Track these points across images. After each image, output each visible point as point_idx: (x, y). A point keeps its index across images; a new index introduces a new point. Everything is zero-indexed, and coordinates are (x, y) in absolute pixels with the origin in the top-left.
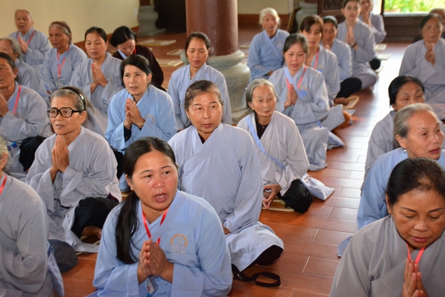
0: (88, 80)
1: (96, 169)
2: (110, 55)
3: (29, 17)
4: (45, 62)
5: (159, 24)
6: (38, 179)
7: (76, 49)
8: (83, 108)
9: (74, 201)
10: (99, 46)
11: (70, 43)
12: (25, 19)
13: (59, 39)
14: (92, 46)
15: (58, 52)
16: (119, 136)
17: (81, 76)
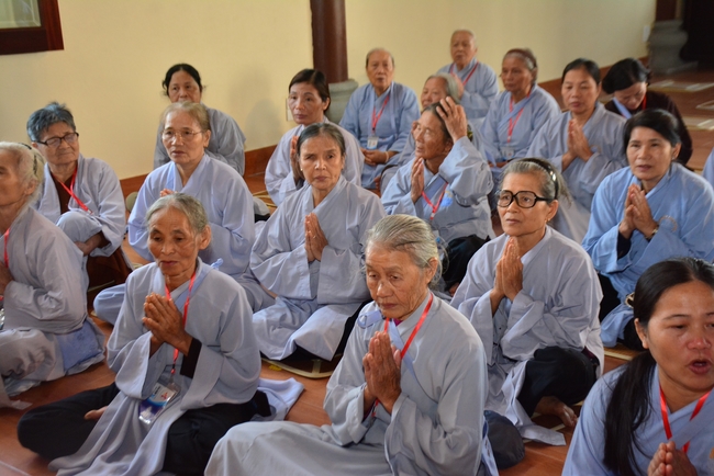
0: (558, 148)
1: (565, 300)
2: (601, 107)
3: (471, 42)
4: (489, 114)
5: (686, 54)
6: (471, 307)
7: (541, 95)
8: (553, 194)
9: (525, 350)
10: (585, 93)
11: (533, 85)
12: (466, 44)
13: (517, 77)
14: (574, 92)
15: (512, 98)
16: (607, 248)
17: (549, 141)
